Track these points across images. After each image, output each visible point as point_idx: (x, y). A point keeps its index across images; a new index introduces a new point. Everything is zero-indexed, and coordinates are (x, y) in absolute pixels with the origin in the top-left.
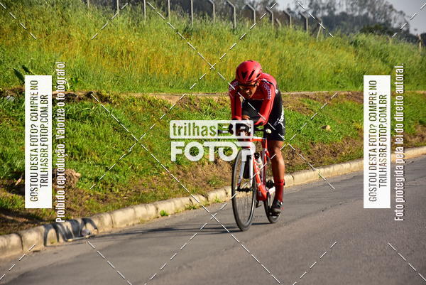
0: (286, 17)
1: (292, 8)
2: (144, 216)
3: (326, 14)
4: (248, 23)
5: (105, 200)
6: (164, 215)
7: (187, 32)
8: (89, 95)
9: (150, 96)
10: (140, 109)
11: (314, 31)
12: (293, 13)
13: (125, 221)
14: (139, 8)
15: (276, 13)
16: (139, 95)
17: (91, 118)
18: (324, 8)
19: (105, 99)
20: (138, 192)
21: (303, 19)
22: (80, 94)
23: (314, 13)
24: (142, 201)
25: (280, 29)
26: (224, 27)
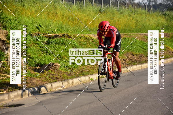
0: (138, 5)
1: (141, 2)
2: (84, 80)
3: (154, 3)
4: (123, 7)
5: (70, 74)
6: (92, 80)
7: (100, 11)
8: (64, 35)
9: (86, 35)
10: (83, 40)
11: (149, 10)
12: (141, 3)
13: (77, 82)
14: (82, 2)
15: (134, 4)
16: (82, 35)
17: (64, 44)
18: (153, 2)
19: (69, 37)
20: (82, 71)
21: (145, 5)
22: (60, 35)
23: (149, 3)
24: (84, 75)
25: (136, 9)
26: (115, 9)
